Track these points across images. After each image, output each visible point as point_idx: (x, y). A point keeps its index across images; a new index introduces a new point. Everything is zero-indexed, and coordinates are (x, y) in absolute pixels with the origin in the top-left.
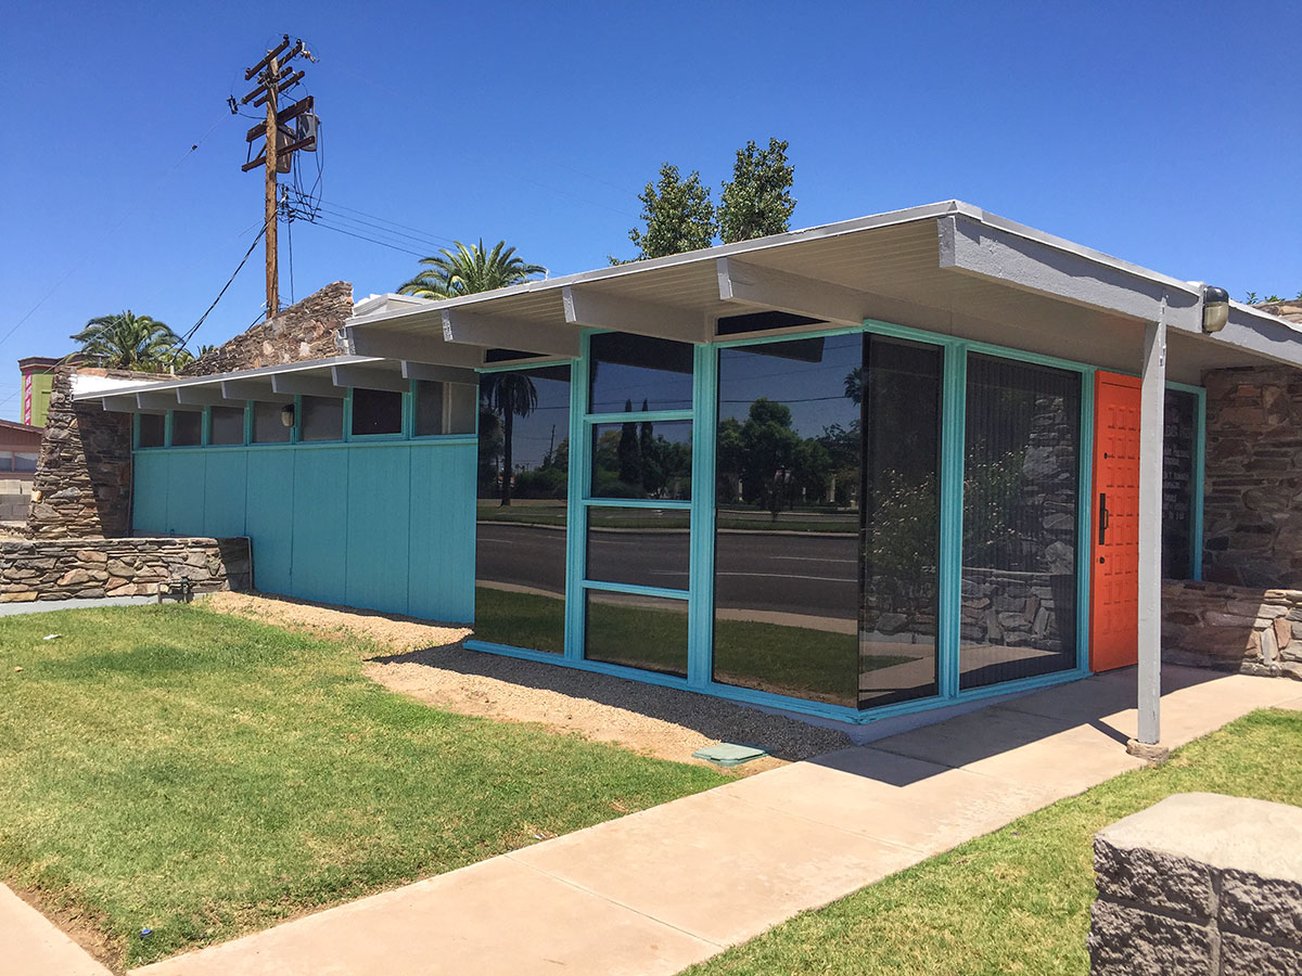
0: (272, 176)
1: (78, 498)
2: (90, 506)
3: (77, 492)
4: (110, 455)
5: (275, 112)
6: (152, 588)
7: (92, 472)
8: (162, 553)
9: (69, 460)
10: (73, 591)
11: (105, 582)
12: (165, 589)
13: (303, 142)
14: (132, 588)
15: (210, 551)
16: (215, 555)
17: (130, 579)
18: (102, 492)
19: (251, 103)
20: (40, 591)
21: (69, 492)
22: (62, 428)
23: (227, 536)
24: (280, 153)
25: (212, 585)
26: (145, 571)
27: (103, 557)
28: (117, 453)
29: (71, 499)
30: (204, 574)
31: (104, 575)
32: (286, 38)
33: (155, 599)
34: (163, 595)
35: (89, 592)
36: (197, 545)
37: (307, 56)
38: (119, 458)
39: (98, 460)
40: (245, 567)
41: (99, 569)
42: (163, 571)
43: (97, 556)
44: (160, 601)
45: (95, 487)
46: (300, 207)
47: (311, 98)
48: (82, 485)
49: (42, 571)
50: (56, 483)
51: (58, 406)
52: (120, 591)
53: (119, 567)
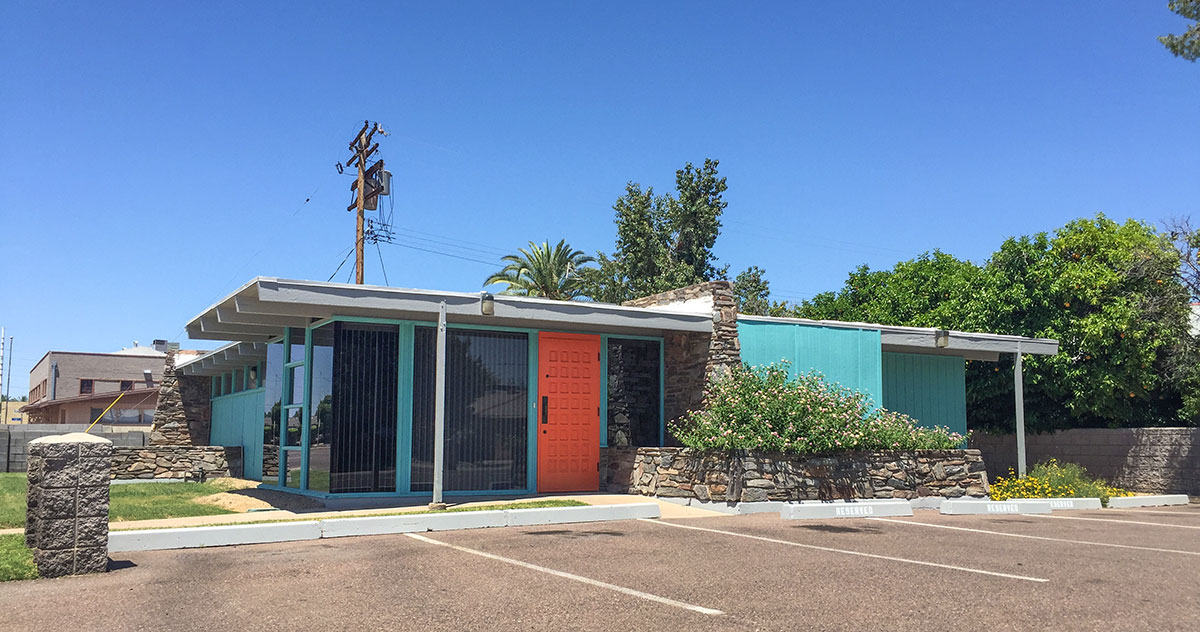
0: (361, 213)
1: (177, 428)
2: (185, 433)
3: (177, 425)
4: (197, 402)
5: (363, 171)
6: (181, 474)
7: (187, 412)
8: (188, 454)
9: (173, 405)
10: (136, 475)
11: (154, 470)
12: (190, 475)
13: (380, 190)
14: (170, 474)
15: (218, 454)
16: (221, 456)
17: (169, 468)
18: (192, 424)
19: (352, 165)
20: (117, 474)
21: (171, 425)
22: (169, 386)
23: (229, 445)
24: (366, 198)
25: (219, 473)
26: (178, 464)
27: (154, 456)
28: (202, 401)
29: (173, 429)
30: (213, 467)
31: (154, 466)
32: (367, 122)
33: (183, 480)
34: (187, 478)
35: (145, 475)
36: (210, 450)
37: (382, 132)
38: (203, 404)
39: (190, 405)
40: (239, 463)
41: (151, 462)
42: (189, 465)
43: (150, 455)
44: (186, 481)
45: (188, 421)
46: (382, 233)
47: (382, 161)
48: (180, 420)
49: (119, 463)
50: (164, 419)
51: (168, 373)
52: (163, 475)
53: (163, 462)
